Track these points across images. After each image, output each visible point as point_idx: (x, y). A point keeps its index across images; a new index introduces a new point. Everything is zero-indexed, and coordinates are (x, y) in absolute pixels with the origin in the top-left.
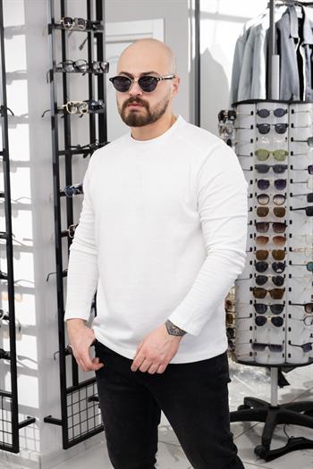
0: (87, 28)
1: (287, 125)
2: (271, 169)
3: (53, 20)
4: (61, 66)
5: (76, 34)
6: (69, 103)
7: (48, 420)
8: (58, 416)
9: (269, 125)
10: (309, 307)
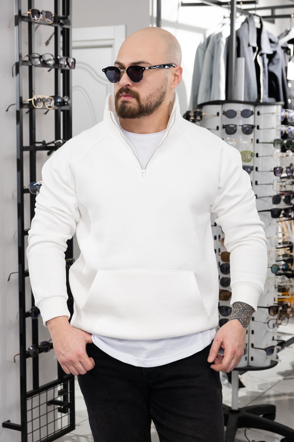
0: (55, 22)
1: (253, 127)
3: (20, 12)
4: (27, 59)
6: (35, 97)
7: (7, 425)
9: (236, 126)
10: (273, 310)
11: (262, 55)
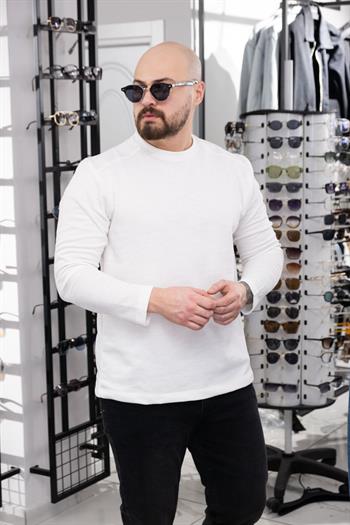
0: (78, 29)
1: (301, 139)
2: (284, 188)
3: (39, 20)
4: (48, 71)
5: (65, 36)
6: (57, 113)
8: (45, 465)
9: (281, 139)
10: (327, 342)
11: (321, 50)
